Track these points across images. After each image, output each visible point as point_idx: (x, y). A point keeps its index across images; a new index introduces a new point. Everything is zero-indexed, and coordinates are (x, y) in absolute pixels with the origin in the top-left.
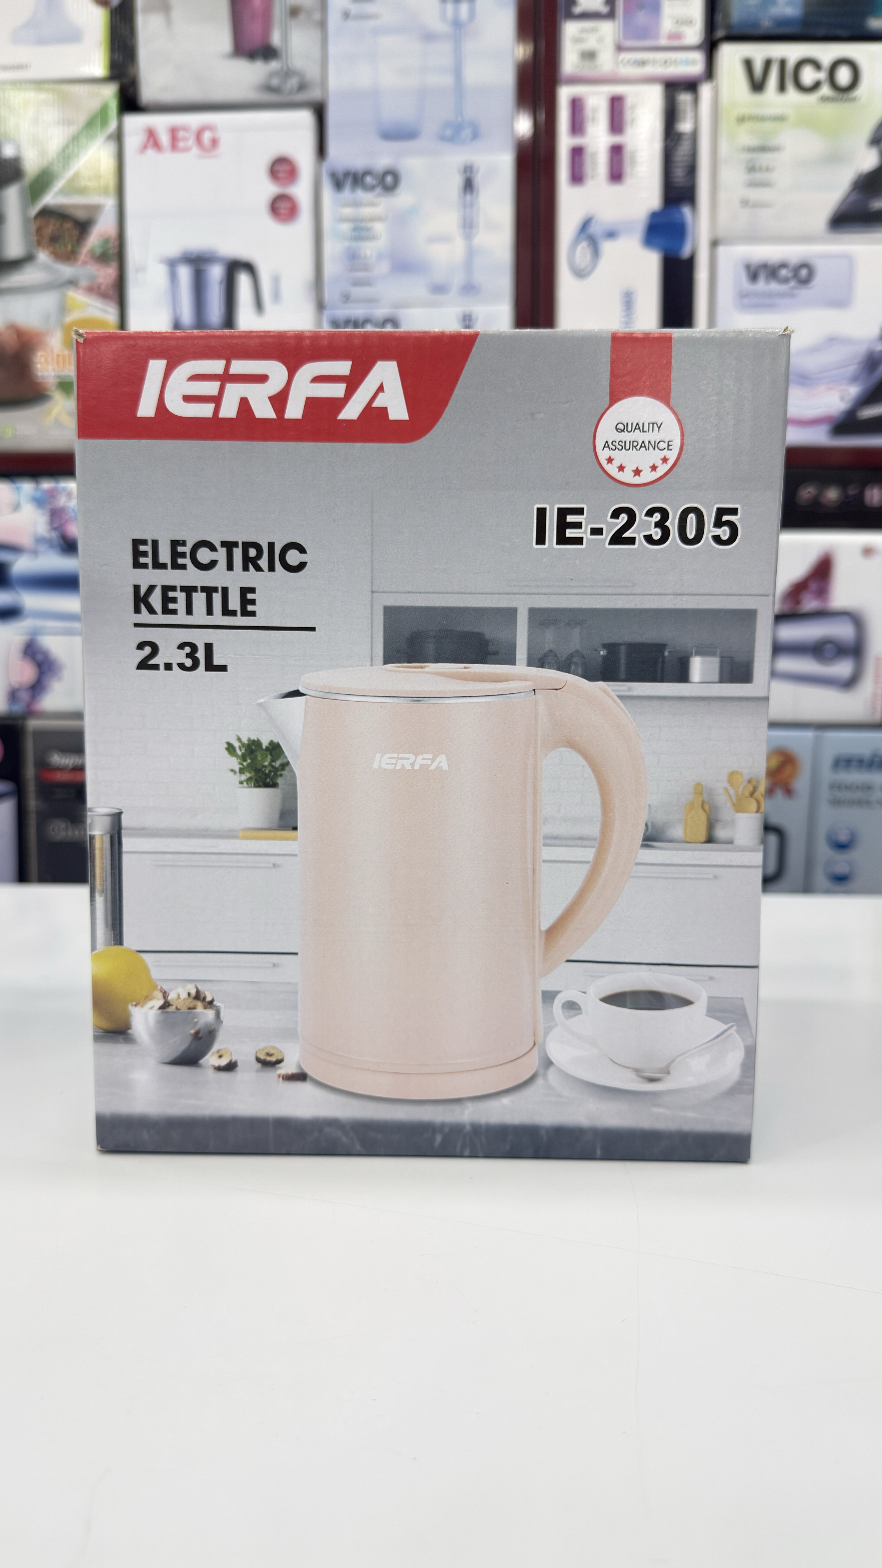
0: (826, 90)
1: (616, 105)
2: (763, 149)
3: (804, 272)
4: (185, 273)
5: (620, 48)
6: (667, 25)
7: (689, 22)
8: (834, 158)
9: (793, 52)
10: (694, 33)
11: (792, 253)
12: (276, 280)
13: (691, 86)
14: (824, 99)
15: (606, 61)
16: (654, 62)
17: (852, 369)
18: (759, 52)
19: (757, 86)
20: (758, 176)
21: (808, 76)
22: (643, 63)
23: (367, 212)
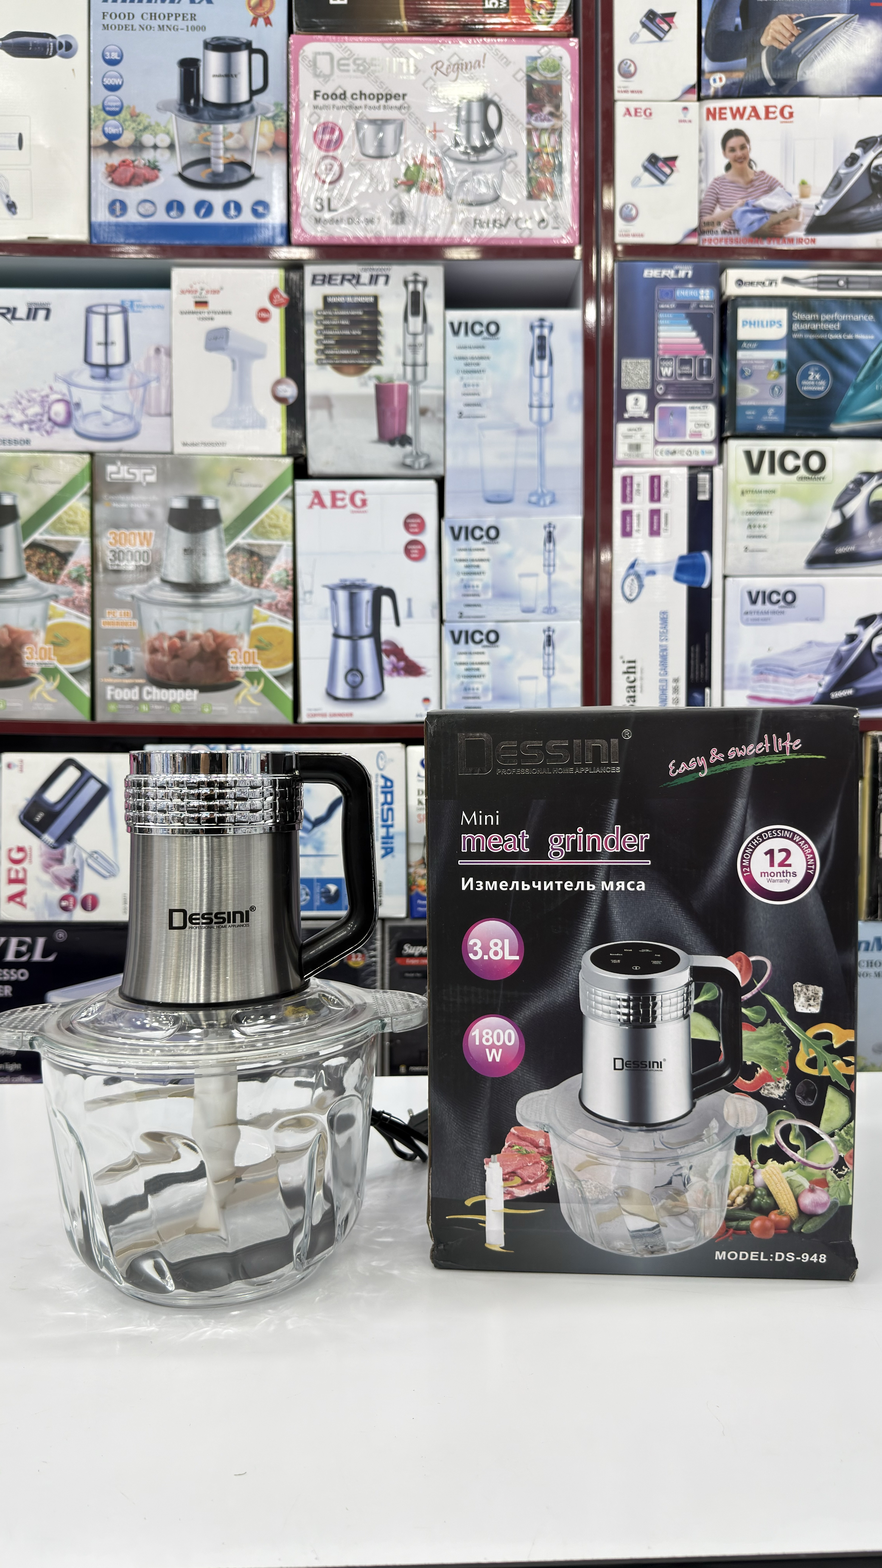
0: (802, 472)
1: (655, 481)
2: (760, 513)
3: (789, 597)
4: (342, 596)
5: (657, 443)
6: (690, 427)
7: (706, 425)
8: (810, 519)
9: (779, 446)
10: (710, 433)
11: (781, 584)
12: (409, 601)
13: (708, 468)
14: (801, 478)
15: (648, 451)
16: (681, 452)
17: (825, 664)
18: (756, 446)
19: (755, 470)
20: (757, 531)
21: (790, 463)
22: (674, 452)
23: (476, 555)
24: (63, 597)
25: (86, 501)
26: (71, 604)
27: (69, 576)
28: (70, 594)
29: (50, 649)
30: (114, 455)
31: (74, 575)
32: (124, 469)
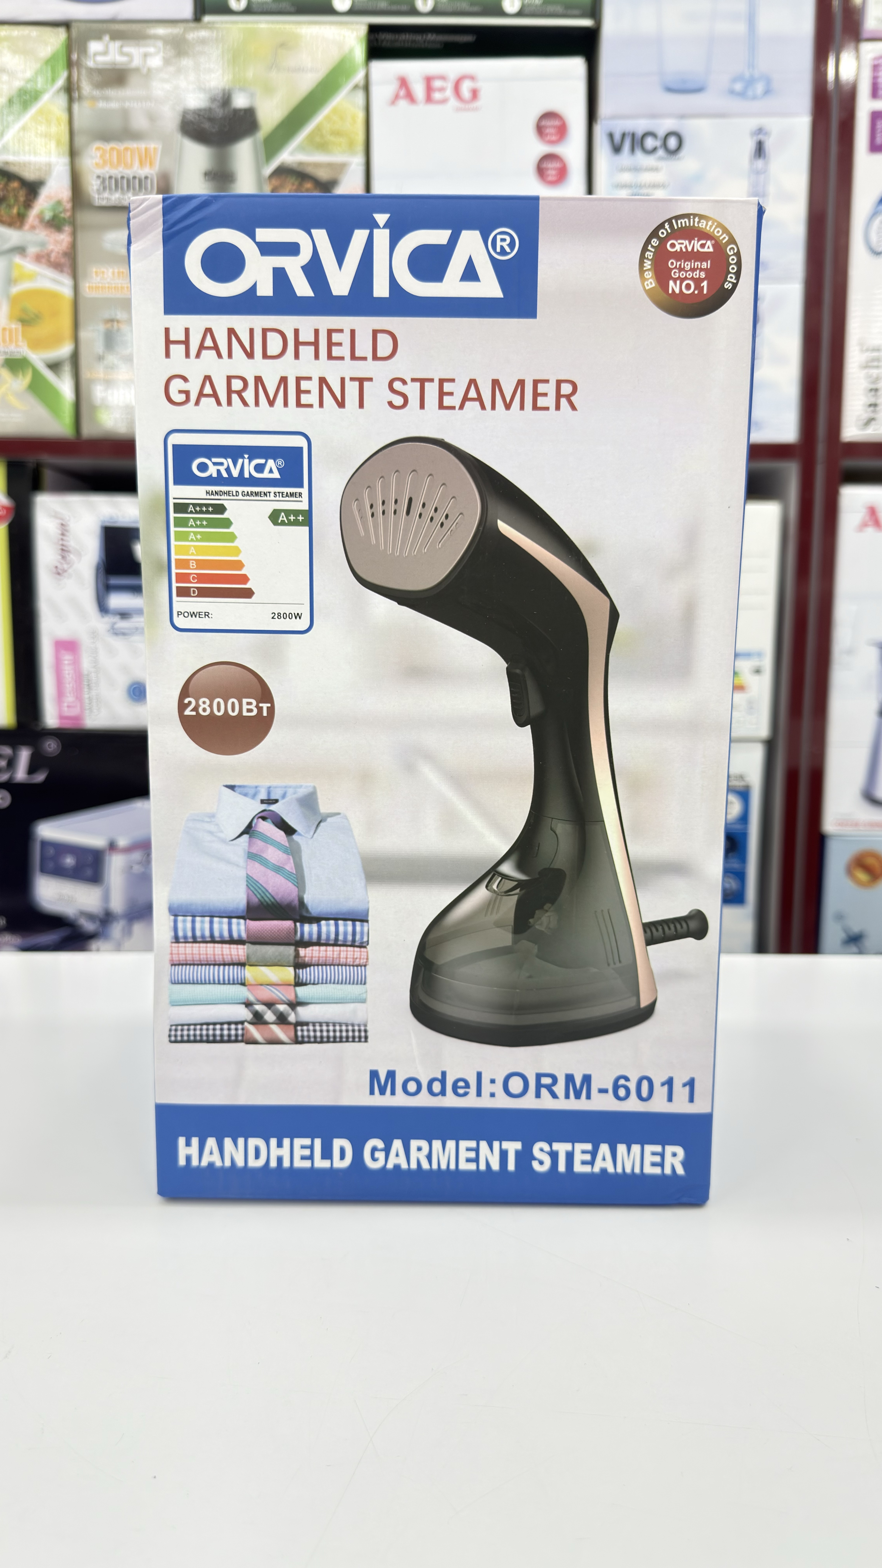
23: (647, 177)
24: (32, 250)
25: (62, 100)
26: (44, 260)
27: (40, 217)
28: (43, 244)
29: (16, 329)
30: (100, 26)
31: (48, 215)
32: (115, 46)
